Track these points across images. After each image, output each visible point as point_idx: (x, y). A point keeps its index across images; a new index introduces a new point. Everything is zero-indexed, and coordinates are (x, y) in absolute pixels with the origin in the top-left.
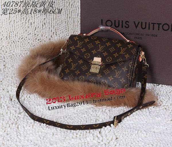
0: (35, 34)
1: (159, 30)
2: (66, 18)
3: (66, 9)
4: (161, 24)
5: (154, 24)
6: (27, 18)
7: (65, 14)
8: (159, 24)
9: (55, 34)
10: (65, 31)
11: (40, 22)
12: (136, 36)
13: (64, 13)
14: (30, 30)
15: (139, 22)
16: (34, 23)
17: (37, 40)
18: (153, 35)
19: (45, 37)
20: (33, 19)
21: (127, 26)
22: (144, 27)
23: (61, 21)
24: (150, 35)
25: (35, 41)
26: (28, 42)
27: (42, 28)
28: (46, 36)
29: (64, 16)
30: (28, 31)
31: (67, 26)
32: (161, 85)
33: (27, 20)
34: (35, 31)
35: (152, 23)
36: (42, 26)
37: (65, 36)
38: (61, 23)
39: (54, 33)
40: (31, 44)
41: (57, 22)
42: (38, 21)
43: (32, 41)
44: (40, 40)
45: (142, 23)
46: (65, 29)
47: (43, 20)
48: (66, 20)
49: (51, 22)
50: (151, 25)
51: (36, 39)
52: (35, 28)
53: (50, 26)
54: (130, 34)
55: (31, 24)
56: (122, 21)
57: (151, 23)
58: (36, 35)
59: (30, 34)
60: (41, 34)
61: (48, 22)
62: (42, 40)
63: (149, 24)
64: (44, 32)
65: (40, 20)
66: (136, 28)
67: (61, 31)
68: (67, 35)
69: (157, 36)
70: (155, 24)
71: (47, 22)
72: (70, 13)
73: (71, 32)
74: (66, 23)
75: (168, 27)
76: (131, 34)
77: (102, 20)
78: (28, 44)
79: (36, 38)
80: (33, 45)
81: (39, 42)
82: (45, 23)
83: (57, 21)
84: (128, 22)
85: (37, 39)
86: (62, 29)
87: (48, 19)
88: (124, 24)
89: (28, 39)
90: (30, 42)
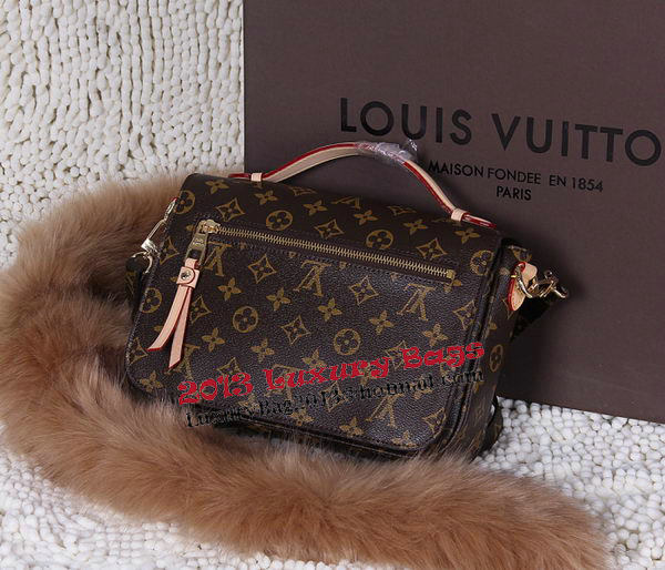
0: (52, 143)
1: (610, 159)
2: (200, 68)
3: (200, 28)
4: (620, 132)
5: (586, 130)
6: (12, 66)
7: (194, 49)
8: (612, 133)
9: (145, 141)
10: (196, 129)
11: (73, 84)
12: (504, 184)
13: (193, 42)
14: (30, 123)
15: (517, 120)
16: (48, 87)
17: (59, 172)
18: (582, 184)
19: (98, 159)
20: (43, 70)
21: (462, 135)
22: (539, 141)
23: (175, 80)
24: (569, 183)
25: (48, 175)
26: (18, 178)
27: (83, 114)
28: (104, 151)
29: (193, 59)
30: (16, 127)
31: (203, 108)
32: (624, 420)
33: (16, 74)
34: (54, 128)
35: (578, 127)
36: (84, 102)
37: (196, 153)
38: (176, 90)
39: (140, 137)
40: (29, 190)
41: (158, 88)
42: (64, 77)
43: (35, 175)
44: (74, 172)
45: (530, 121)
46: (193, 120)
47: (90, 75)
48: (201, 79)
49: (126, 83)
50: (576, 137)
51: (56, 164)
52: (52, 112)
53: (125, 107)
54: (477, 171)
55: (34, 95)
56: (439, 111)
57: (571, 128)
58: (56, 149)
59: (29, 139)
60: (78, 142)
61: (114, 84)
62: (83, 171)
63: (565, 133)
64: (95, 134)
65: (75, 74)
66: (505, 147)
67: (178, 128)
68: (206, 147)
69: (600, 187)
70: (594, 129)
71: (107, 87)
72: (222, 44)
73: (223, 135)
74: (199, 91)
75: (651, 146)
76: (481, 174)
77: (344, 102)
78: (18, 189)
79: (53, 159)
80: (40, 194)
81: (68, 178)
82: (99, 92)
83: (155, 79)
84: (468, 117)
85: (61, 167)
86: (182, 118)
87: (116, 69)
88: (449, 127)
89: (16, 167)
90: (27, 181)
